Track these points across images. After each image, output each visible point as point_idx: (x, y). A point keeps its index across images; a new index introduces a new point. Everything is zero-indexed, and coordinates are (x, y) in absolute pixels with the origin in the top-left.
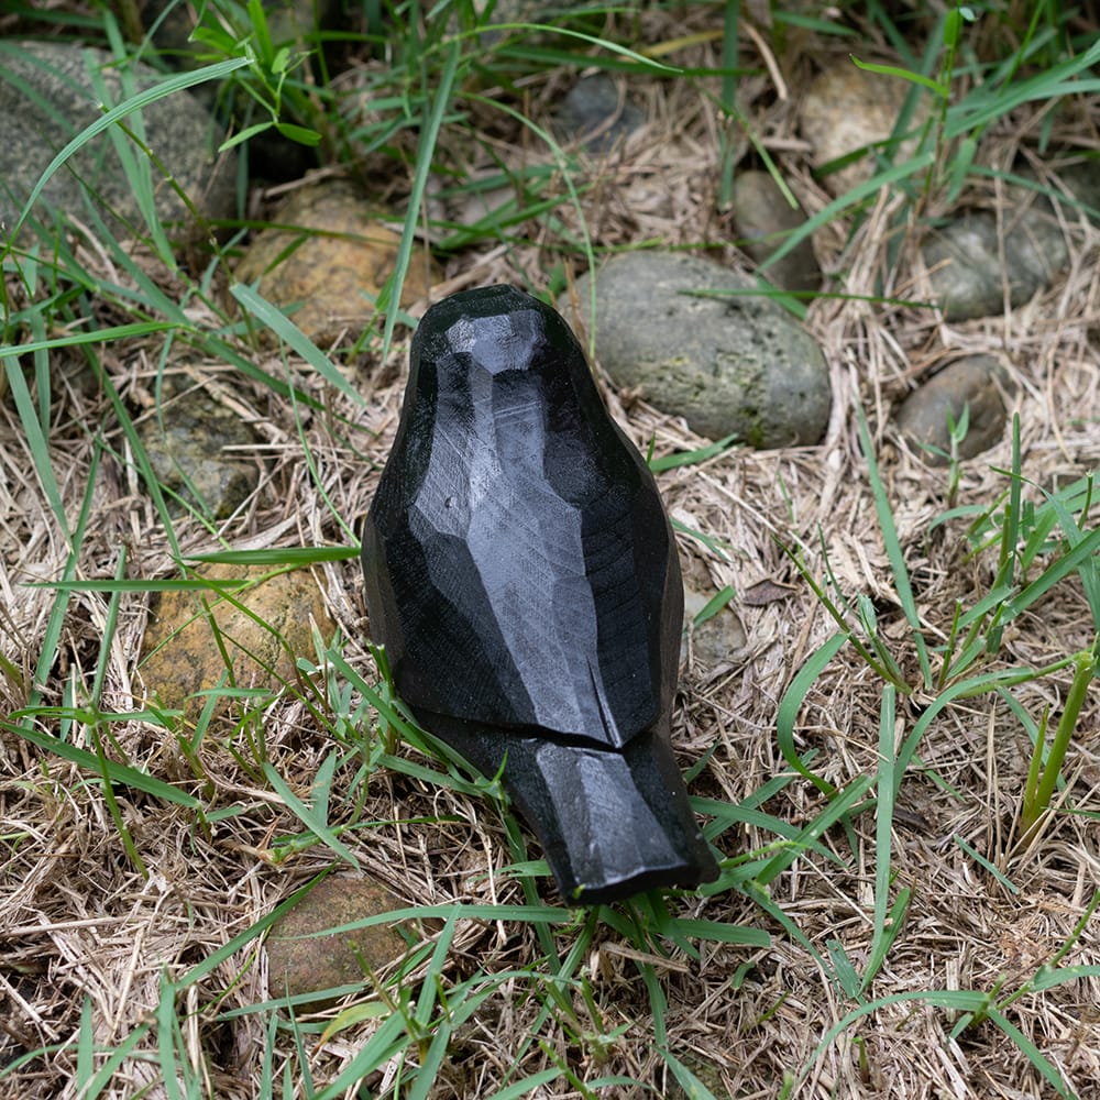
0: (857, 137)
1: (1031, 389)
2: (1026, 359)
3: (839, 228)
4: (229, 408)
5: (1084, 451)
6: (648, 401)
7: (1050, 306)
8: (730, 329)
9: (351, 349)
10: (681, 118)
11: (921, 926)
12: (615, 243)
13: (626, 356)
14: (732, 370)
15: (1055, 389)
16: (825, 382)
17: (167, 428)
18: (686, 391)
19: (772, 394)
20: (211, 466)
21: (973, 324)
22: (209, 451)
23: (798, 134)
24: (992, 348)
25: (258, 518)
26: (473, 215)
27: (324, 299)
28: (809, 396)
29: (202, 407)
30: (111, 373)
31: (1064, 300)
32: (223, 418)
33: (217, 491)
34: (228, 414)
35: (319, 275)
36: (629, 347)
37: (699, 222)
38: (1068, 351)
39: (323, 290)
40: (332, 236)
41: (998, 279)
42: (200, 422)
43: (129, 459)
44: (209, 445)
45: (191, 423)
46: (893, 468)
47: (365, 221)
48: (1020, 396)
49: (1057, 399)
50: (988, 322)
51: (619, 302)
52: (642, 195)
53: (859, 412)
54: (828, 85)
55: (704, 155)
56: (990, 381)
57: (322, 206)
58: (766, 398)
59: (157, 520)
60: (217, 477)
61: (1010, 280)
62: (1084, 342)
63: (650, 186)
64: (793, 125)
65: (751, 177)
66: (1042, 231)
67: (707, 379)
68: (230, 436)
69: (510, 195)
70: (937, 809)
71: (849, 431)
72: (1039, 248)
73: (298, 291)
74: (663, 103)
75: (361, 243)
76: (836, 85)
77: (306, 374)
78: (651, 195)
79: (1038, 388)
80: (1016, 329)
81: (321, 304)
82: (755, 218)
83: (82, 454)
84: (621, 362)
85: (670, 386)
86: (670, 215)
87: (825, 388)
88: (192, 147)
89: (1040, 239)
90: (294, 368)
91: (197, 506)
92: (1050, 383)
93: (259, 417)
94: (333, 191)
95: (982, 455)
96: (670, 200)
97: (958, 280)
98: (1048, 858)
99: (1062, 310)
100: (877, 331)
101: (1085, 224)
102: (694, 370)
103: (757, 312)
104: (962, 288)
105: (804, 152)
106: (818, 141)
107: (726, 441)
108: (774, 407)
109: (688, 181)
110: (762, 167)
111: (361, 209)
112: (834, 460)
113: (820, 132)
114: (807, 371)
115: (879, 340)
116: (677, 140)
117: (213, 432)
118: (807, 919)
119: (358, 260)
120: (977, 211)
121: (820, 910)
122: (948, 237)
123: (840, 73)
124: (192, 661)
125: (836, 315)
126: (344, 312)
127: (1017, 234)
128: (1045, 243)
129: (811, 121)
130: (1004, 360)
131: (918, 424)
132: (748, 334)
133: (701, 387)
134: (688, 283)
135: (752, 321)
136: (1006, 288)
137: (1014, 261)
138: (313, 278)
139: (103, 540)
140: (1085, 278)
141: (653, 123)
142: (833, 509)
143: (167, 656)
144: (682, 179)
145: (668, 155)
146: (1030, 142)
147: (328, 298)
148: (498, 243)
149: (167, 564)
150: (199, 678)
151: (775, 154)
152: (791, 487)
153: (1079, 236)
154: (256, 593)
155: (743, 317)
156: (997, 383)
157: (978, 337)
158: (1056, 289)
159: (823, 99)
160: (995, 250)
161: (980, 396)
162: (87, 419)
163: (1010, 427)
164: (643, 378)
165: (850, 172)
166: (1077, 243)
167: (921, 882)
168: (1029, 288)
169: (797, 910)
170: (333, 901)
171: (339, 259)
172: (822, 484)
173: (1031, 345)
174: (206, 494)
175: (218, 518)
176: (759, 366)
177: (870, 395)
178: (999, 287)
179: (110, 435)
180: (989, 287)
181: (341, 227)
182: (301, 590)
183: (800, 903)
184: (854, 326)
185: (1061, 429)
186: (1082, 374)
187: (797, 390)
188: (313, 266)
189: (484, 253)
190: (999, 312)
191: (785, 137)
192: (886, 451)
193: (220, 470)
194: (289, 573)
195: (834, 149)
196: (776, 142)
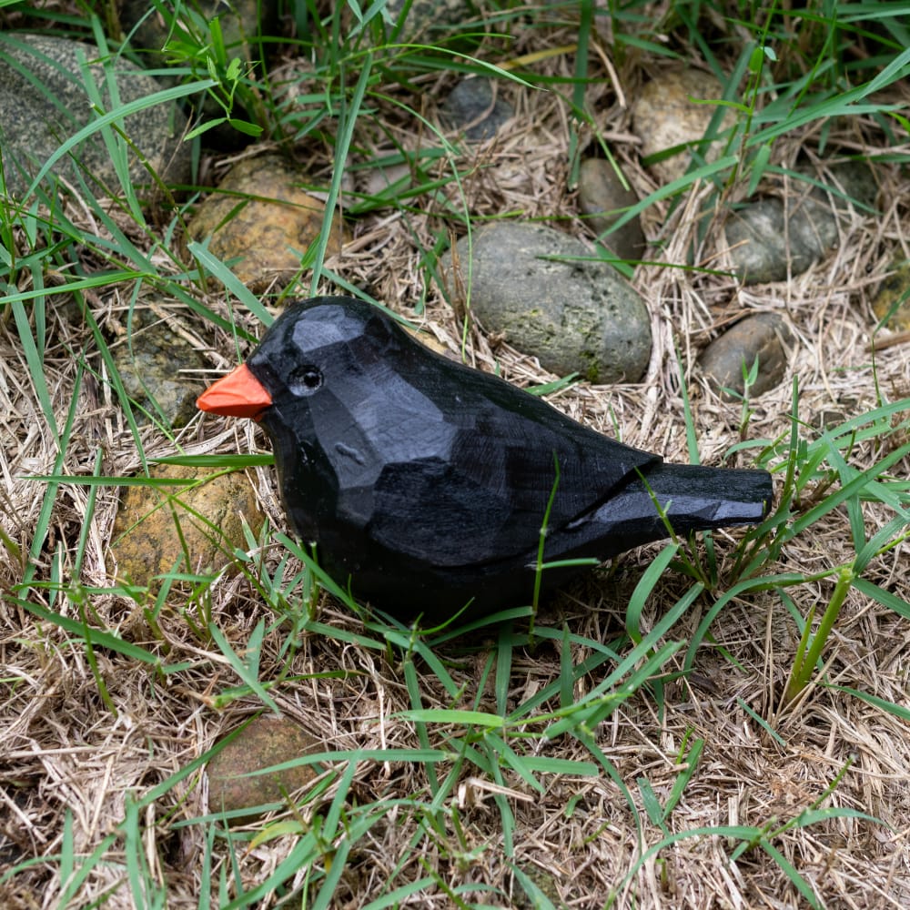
0: (677, 136)
1: (806, 342)
2: (802, 317)
3: (660, 206)
4: (184, 339)
5: (846, 393)
6: (509, 342)
7: (822, 275)
8: (575, 288)
9: (280, 294)
10: (541, 113)
11: (710, 768)
12: (487, 212)
13: (494, 306)
14: (576, 321)
15: (824, 342)
16: (647, 332)
17: (135, 353)
18: (540, 336)
19: (606, 341)
20: (169, 385)
21: (762, 287)
22: (168, 372)
23: (631, 129)
24: (776, 308)
25: (205, 427)
26: (376, 186)
27: (260, 252)
28: (635, 343)
29: (162, 337)
30: (91, 306)
31: (833, 270)
32: (180, 346)
33: (173, 406)
34: (183, 343)
35: (255, 232)
36: (496, 299)
37: (552, 198)
38: (835, 312)
39: (259, 245)
40: (266, 201)
41: (783, 253)
42: (161, 348)
43: (105, 377)
44: (168, 368)
45: (154, 349)
46: (698, 402)
47: (292, 189)
48: (797, 347)
49: (825, 350)
50: (774, 286)
51: (489, 263)
52: (508, 174)
53: (673, 356)
54: (656, 92)
55: (558, 144)
56: (774, 335)
57: (258, 175)
58: (602, 344)
59: (126, 426)
60: (174, 394)
61: (792, 254)
62: (847, 306)
63: (515, 168)
64: (628, 122)
65: (593, 164)
66: (819, 214)
67: (557, 328)
68: (184, 361)
69: (406, 171)
70: (724, 676)
71: (665, 371)
72: (815, 229)
73: (238, 244)
74: (526, 101)
75: (289, 207)
76: (662, 93)
77: (244, 312)
78: (515, 174)
79: (811, 341)
80: (796, 293)
81: (257, 256)
82: (596, 197)
83: (68, 370)
84: (490, 311)
85: (527, 332)
86: (529, 191)
87: (647, 337)
88: (158, 125)
89: (816, 222)
90: (236, 307)
91: (158, 417)
92: (820, 337)
93: (207, 347)
94: (268, 164)
95: (767, 394)
96: (530, 179)
97: (752, 253)
98: (808, 716)
99: (831, 278)
100: (688, 292)
101: (851, 211)
102: (546, 320)
103: (596, 274)
104: (756, 259)
105: (635, 144)
106: (646, 135)
107: (570, 377)
108: (608, 351)
109: (545, 165)
110: (603, 156)
111: (289, 179)
112: (652, 395)
113: (648, 129)
114: (634, 323)
115: (690, 299)
116: (536, 131)
117: (172, 357)
118: (623, 761)
119: (286, 221)
120: (768, 197)
121: (633, 754)
122: (745, 217)
123: (666, 82)
124: (154, 543)
125: (657, 277)
126: (275, 264)
127: (798, 217)
128: (820, 225)
129: (642, 119)
130: (786, 318)
131: (718, 368)
132: (589, 292)
133: (552, 334)
134: (543, 249)
135: (592, 281)
136: (789, 260)
137: (796, 238)
138: (251, 235)
139: (84, 442)
140: (850, 254)
141: (518, 117)
142: (651, 434)
143: (133, 538)
144: (541, 163)
145: (530, 143)
146: (812, 144)
147: (263, 251)
148: (396, 209)
149: (133, 464)
150: (159, 557)
151: (612, 145)
152: (618, 415)
153: (847, 221)
154: (204, 490)
155: (585, 278)
156: (780, 336)
157: (766, 298)
158: (828, 261)
159: (652, 103)
160: (781, 229)
161: (766, 347)
162: (72, 342)
163: (788, 372)
164: (507, 324)
165: (670, 163)
166: (845, 225)
167: (712, 735)
168: (807, 260)
169: (615, 753)
170: (259, 737)
171: (272, 220)
172: (643, 413)
173: (807, 306)
174: (165, 408)
175: (173, 427)
176: (597, 319)
177: (682, 344)
178: (783, 259)
179: (90, 356)
180: (776, 258)
181: (273, 194)
182: (238, 488)
183: (618, 748)
184: (670, 287)
185: (827, 374)
186: (845, 330)
187: (625, 339)
188: (250, 224)
189: (384, 217)
190: (783, 279)
191: (621, 132)
192: (692, 387)
193: (177, 389)
194: (229, 474)
195: (659, 144)
196: (614, 135)
